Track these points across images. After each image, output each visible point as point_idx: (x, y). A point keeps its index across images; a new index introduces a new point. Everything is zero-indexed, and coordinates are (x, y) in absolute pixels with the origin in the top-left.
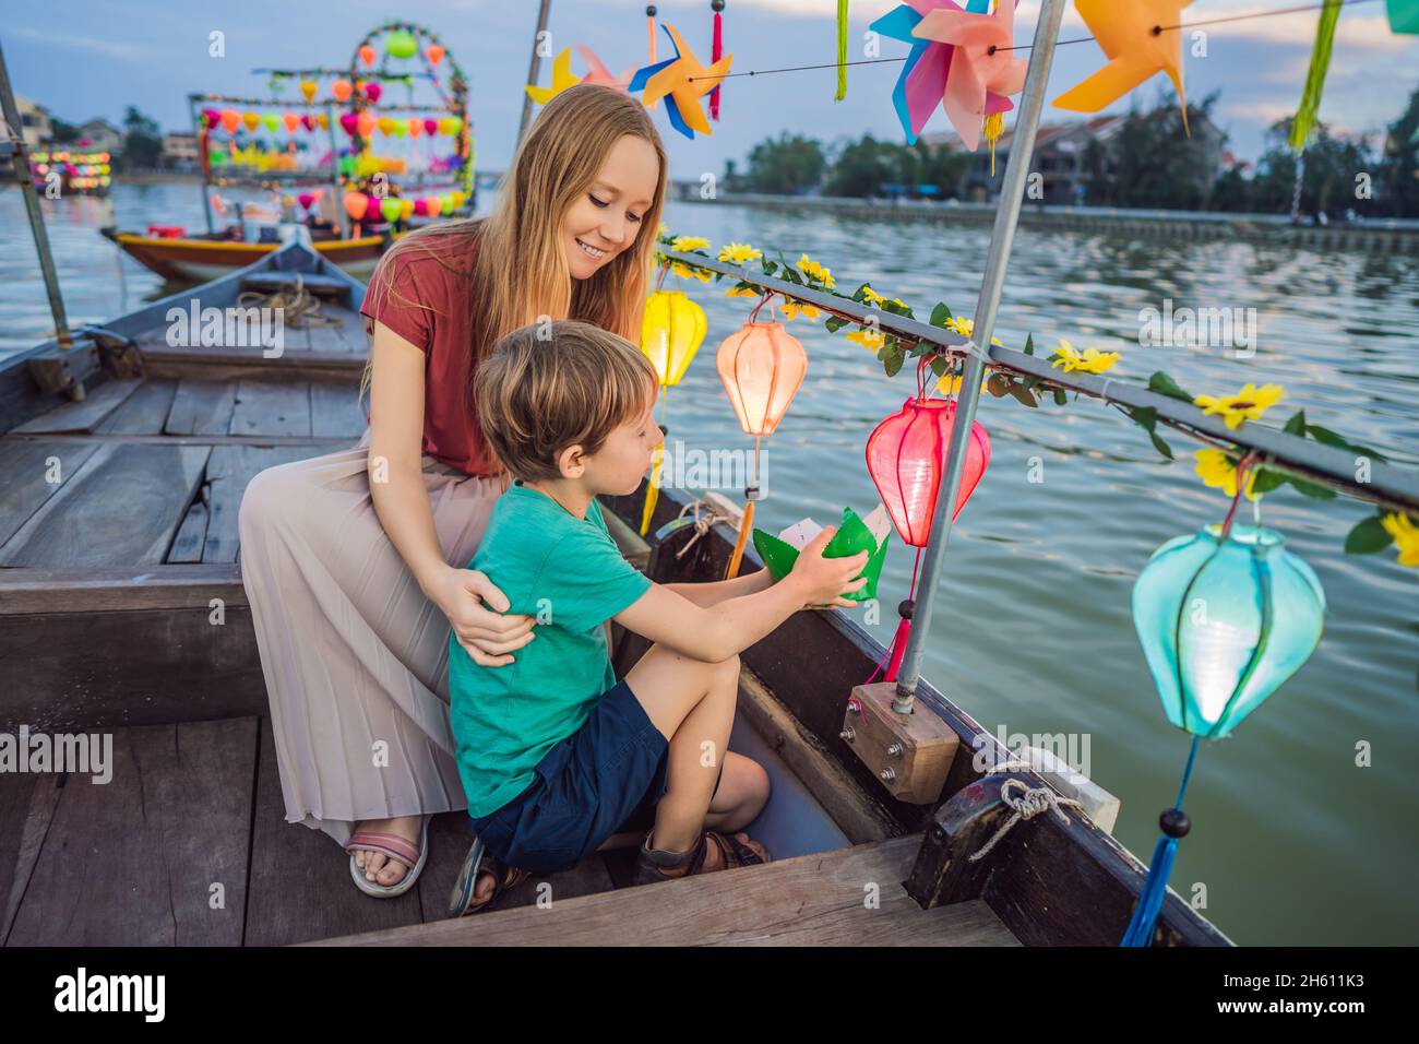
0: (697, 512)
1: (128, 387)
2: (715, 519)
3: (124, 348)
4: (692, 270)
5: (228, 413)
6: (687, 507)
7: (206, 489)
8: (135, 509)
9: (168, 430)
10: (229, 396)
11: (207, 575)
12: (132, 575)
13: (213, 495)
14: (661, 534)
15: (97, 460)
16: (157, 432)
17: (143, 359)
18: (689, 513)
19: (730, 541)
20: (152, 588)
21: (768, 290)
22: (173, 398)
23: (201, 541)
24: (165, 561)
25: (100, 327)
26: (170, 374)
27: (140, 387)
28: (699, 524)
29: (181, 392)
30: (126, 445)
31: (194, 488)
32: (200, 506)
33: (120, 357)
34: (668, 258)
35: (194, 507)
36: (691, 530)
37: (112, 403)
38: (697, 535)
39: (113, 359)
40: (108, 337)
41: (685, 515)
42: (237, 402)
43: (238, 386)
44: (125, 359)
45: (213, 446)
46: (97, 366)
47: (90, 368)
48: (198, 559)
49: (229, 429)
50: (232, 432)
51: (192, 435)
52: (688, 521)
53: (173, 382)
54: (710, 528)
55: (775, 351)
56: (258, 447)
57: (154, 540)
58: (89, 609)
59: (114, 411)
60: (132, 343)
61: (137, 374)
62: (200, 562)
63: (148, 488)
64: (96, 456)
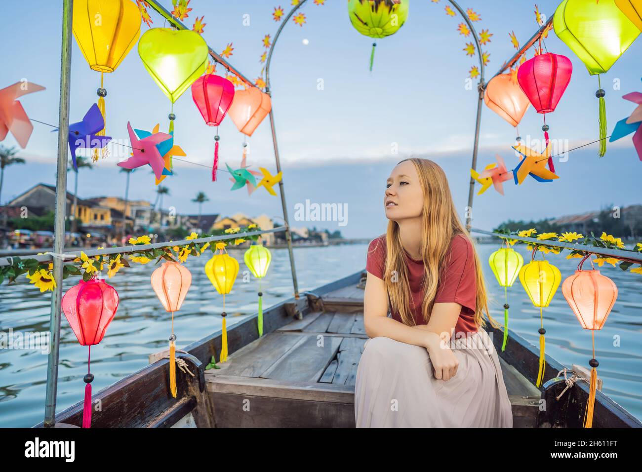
0: (565, 374)
1: (317, 315)
2: (577, 379)
3: (317, 299)
4: (549, 249)
5: (351, 325)
6: (561, 372)
7: (338, 354)
8: (311, 361)
9: (328, 331)
10: (353, 318)
11: (334, 388)
12: (306, 385)
13: (340, 357)
14: (546, 385)
15: (302, 341)
16: (324, 331)
17: (324, 304)
18: (562, 375)
19: (587, 391)
20: (312, 391)
21: (587, 253)
22: (332, 319)
23: (334, 374)
24: (318, 381)
25: (310, 292)
26: (333, 310)
27: (321, 315)
28: (567, 381)
29: (336, 316)
30: (313, 336)
31: (334, 353)
32: (335, 361)
33: (315, 303)
34: (537, 244)
35: (333, 361)
36: (563, 384)
37: (311, 320)
38: (567, 387)
39: (313, 304)
40: (312, 295)
41: (560, 376)
42: (356, 321)
43: (357, 314)
44: (317, 304)
45: (344, 337)
46: (307, 306)
47: (304, 307)
48: (331, 382)
49: (351, 331)
50: (352, 332)
51: (337, 333)
52: (561, 379)
53: (333, 313)
54: (574, 383)
55: (594, 284)
56: (361, 338)
57: (316, 373)
58: (290, 398)
59: (311, 323)
60: (320, 298)
61: (321, 310)
62: (331, 383)
63: (318, 353)
64: (302, 339)
